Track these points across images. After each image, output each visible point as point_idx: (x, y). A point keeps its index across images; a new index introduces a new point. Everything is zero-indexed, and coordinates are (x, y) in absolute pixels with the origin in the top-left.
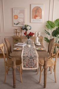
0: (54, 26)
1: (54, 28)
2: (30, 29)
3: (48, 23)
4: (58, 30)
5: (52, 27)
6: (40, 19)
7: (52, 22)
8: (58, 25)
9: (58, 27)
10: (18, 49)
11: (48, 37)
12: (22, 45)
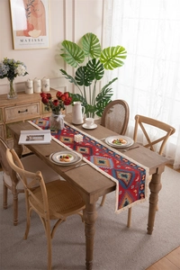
0: (83, 57)
1: (82, 62)
2: (26, 73)
4: (93, 66)
5: (76, 59)
6: (41, 37)
8: (91, 52)
9: (91, 59)
10: (67, 158)
11: (65, 88)
12: (43, 139)
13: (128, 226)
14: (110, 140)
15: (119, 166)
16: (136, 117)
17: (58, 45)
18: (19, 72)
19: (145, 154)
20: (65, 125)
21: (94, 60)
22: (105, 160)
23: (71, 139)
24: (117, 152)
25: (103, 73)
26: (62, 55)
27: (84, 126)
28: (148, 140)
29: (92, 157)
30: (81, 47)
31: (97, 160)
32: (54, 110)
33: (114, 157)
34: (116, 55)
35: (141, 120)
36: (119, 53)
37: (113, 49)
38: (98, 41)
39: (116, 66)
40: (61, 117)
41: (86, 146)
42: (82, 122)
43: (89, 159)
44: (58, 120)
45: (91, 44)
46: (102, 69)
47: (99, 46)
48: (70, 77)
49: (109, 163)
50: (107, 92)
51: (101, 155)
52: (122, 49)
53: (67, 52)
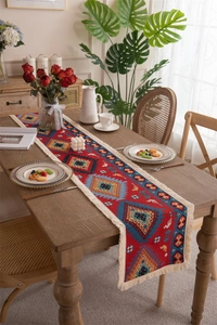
0: (118, 27)
1: (115, 34)
2: (20, 43)
3: (90, 9)
4: (132, 42)
5: (107, 29)
7: (106, 7)
8: (132, 21)
9: (130, 31)
10: (43, 174)
11: (90, 75)
12: (18, 142)
13: (158, 304)
14: (134, 150)
15: (135, 197)
16: (187, 116)
17: (79, 7)
18: (8, 39)
19: (192, 178)
20: (67, 124)
21: (135, 33)
22: (113, 183)
23: (66, 145)
24: (139, 170)
25: (147, 54)
26: (84, 22)
27: (97, 126)
28: (206, 155)
29: (91, 176)
30: (116, 11)
31: (99, 182)
32: (44, 95)
33: (132, 179)
34: (169, 25)
35: (195, 120)
36: (174, 21)
37: (165, 14)
38: (143, 4)
39: (168, 40)
40: (57, 107)
41: (87, 158)
42: (97, 120)
43: (83, 180)
44: (50, 113)
45: (133, 8)
46: (147, 47)
47: (145, 11)
48: (94, 57)
49: (119, 189)
50: (152, 82)
51: (109, 174)
52: (180, 15)
53: (93, 19)
